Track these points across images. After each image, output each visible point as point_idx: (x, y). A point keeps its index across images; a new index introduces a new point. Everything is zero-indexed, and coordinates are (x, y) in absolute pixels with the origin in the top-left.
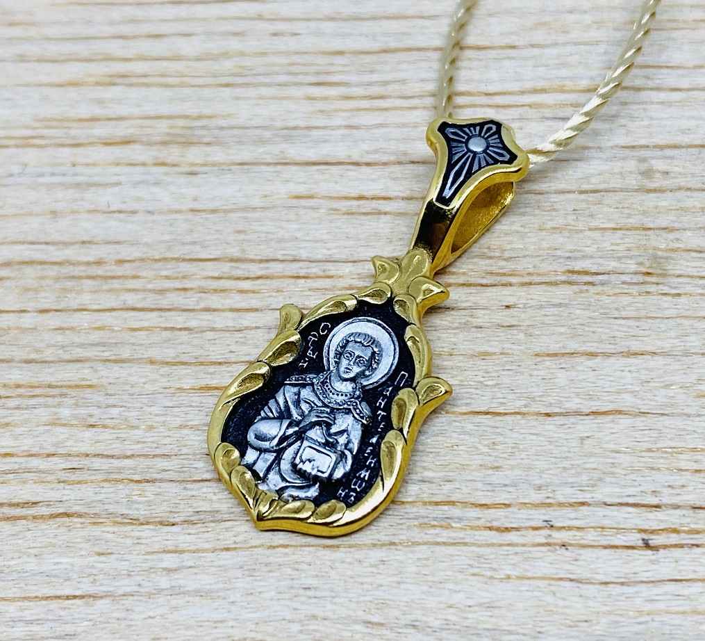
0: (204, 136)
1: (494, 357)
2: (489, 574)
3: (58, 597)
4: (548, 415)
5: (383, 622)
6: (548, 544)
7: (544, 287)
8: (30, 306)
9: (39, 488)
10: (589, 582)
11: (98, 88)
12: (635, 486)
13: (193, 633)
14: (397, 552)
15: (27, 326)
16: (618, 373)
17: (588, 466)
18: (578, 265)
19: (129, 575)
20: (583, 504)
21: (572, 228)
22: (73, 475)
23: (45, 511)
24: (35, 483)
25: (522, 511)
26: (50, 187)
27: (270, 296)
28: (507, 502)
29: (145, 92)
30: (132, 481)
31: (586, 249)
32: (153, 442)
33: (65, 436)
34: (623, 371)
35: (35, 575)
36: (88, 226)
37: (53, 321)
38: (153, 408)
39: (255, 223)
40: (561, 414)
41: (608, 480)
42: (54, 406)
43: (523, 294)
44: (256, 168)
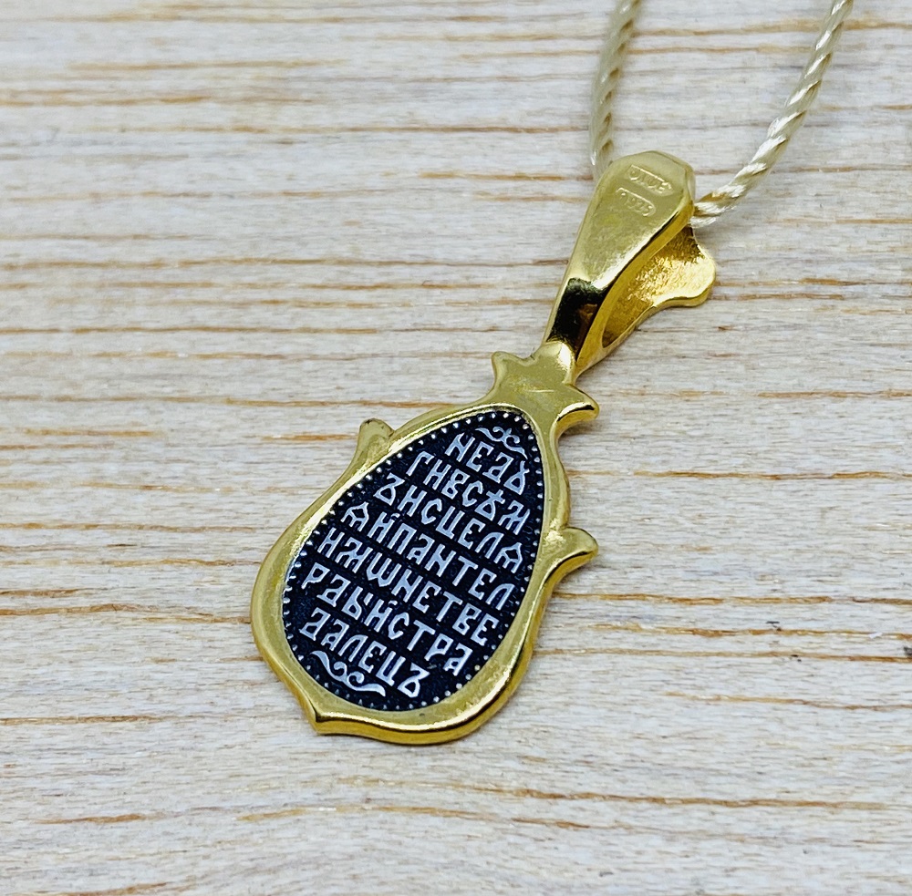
0: (302, 91)
1: (702, 398)
2: (692, 693)
3: (102, 718)
4: (776, 477)
5: (544, 756)
6: (773, 654)
7: (772, 302)
8: (64, 323)
9: (76, 572)
10: (830, 706)
11: (157, 23)
12: (894, 576)
13: (285, 768)
14: (565, 663)
15: (59, 350)
16: (874, 421)
17: (830, 548)
18: (822, 272)
19: (198, 690)
20: (823, 599)
21: (813, 219)
22: (122, 554)
23: (83, 602)
24: (71, 563)
25: (738, 609)
26: (91, 160)
27: (394, 312)
28: (717, 596)
29: (221, 28)
30: (202, 562)
31: (833, 249)
32: (231, 510)
33: (113, 500)
34: (880, 418)
35: (69, 688)
36: (143, 215)
37: (94, 344)
38: (231, 465)
39: (374, 212)
40: (794, 477)
41: (858, 566)
42: (95, 460)
43: (743, 311)
44: (376, 136)
